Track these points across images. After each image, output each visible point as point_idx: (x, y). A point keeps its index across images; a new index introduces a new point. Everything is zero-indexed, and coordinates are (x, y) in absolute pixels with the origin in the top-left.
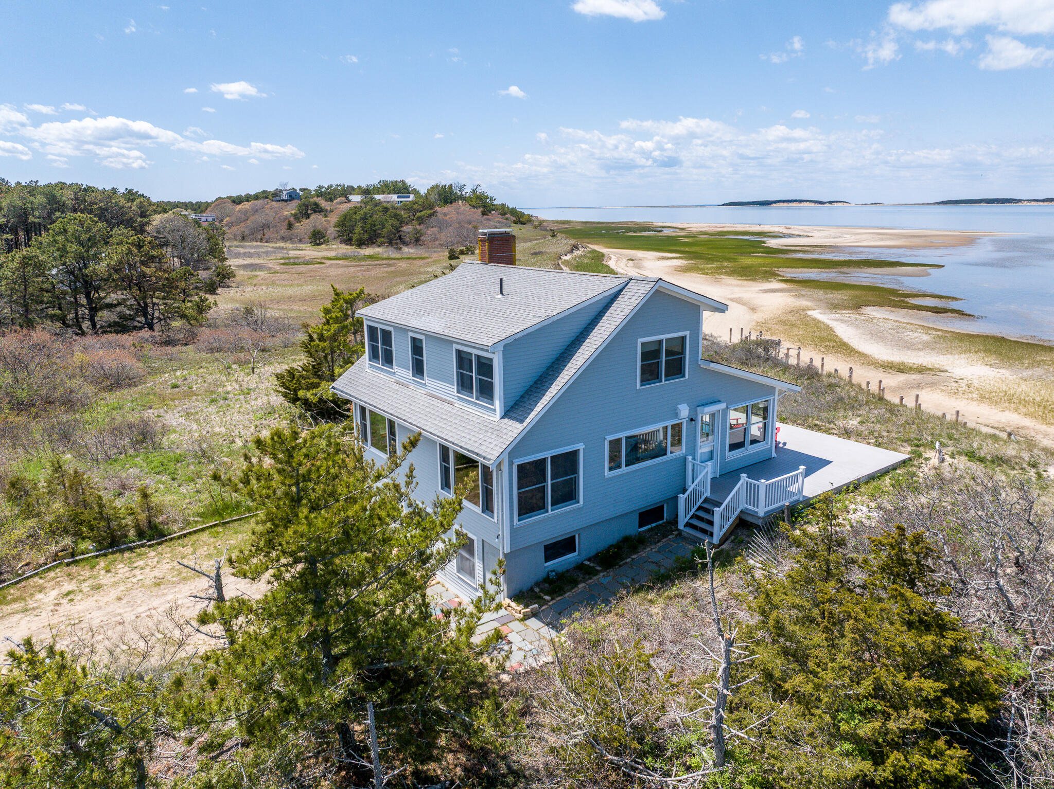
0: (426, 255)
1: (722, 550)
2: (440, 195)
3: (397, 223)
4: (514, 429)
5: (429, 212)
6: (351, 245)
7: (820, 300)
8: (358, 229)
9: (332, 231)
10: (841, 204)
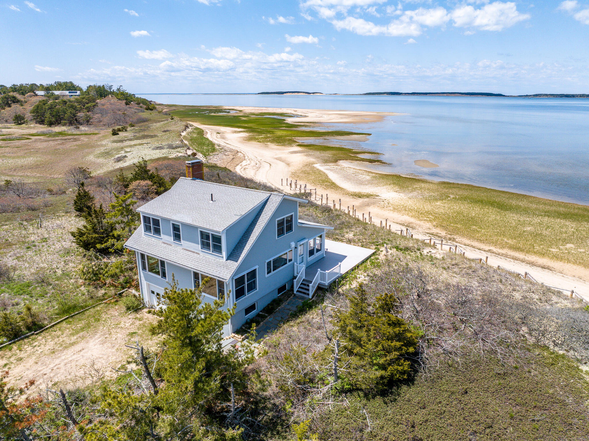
0: (96, 132)
1: (313, 300)
2: (97, 92)
3: (74, 111)
4: (234, 265)
5: (94, 104)
6: (43, 124)
7: (319, 158)
8: (48, 115)
9: (28, 116)
10: (318, 94)
